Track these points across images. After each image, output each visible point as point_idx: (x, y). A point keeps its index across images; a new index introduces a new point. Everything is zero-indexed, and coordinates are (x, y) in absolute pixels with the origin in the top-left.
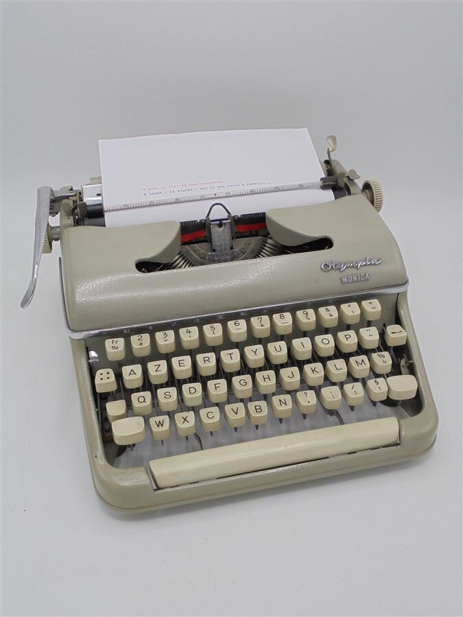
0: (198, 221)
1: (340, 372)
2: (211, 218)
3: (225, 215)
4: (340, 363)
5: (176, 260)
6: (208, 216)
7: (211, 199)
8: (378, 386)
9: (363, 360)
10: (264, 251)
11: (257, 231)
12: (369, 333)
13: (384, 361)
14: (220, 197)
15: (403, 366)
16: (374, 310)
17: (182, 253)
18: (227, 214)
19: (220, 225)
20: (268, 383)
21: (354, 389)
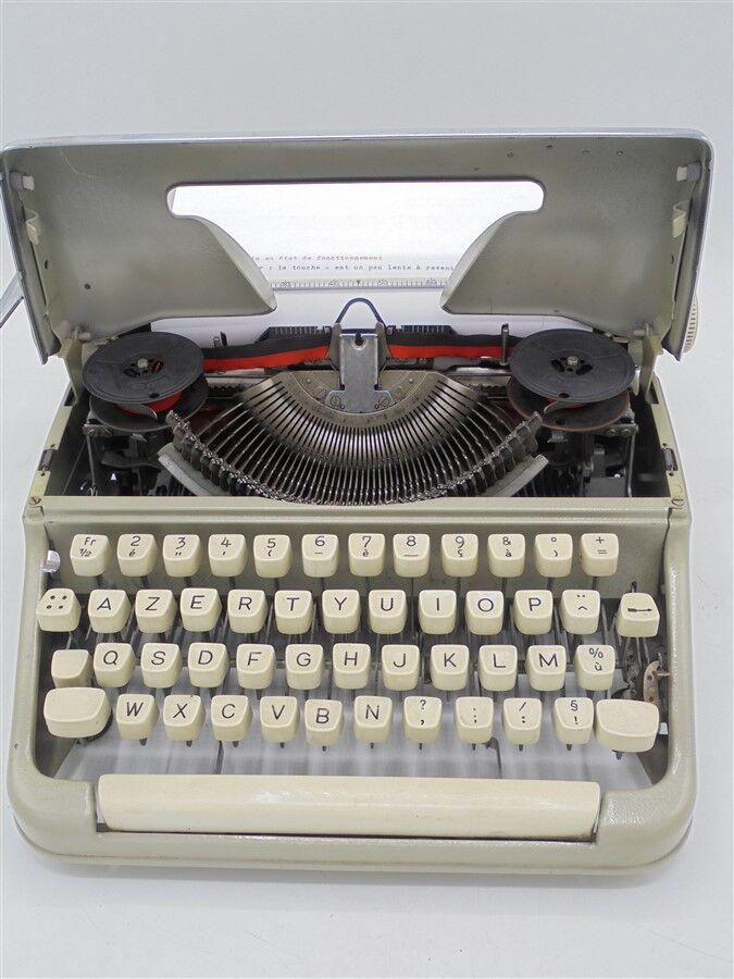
0: (320, 328)
1: (500, 672)
2: (345, 325)
3: (372, 323)
4: (507, 654)
5: (268, 397)
6: (339, 320)
7: (349, 288)
8: (575, 713)
9: (554, 656)
10: (439, 400)
11: (431, 360)
12: (581, 601)
13: (599, 664)
14: (368, 288)
15: (650, 678)
16: (602, 557)
17: (280, 386)
18: (376, 321)
19: (359, 342)
20: (351, 669)
21: (523, 713)
